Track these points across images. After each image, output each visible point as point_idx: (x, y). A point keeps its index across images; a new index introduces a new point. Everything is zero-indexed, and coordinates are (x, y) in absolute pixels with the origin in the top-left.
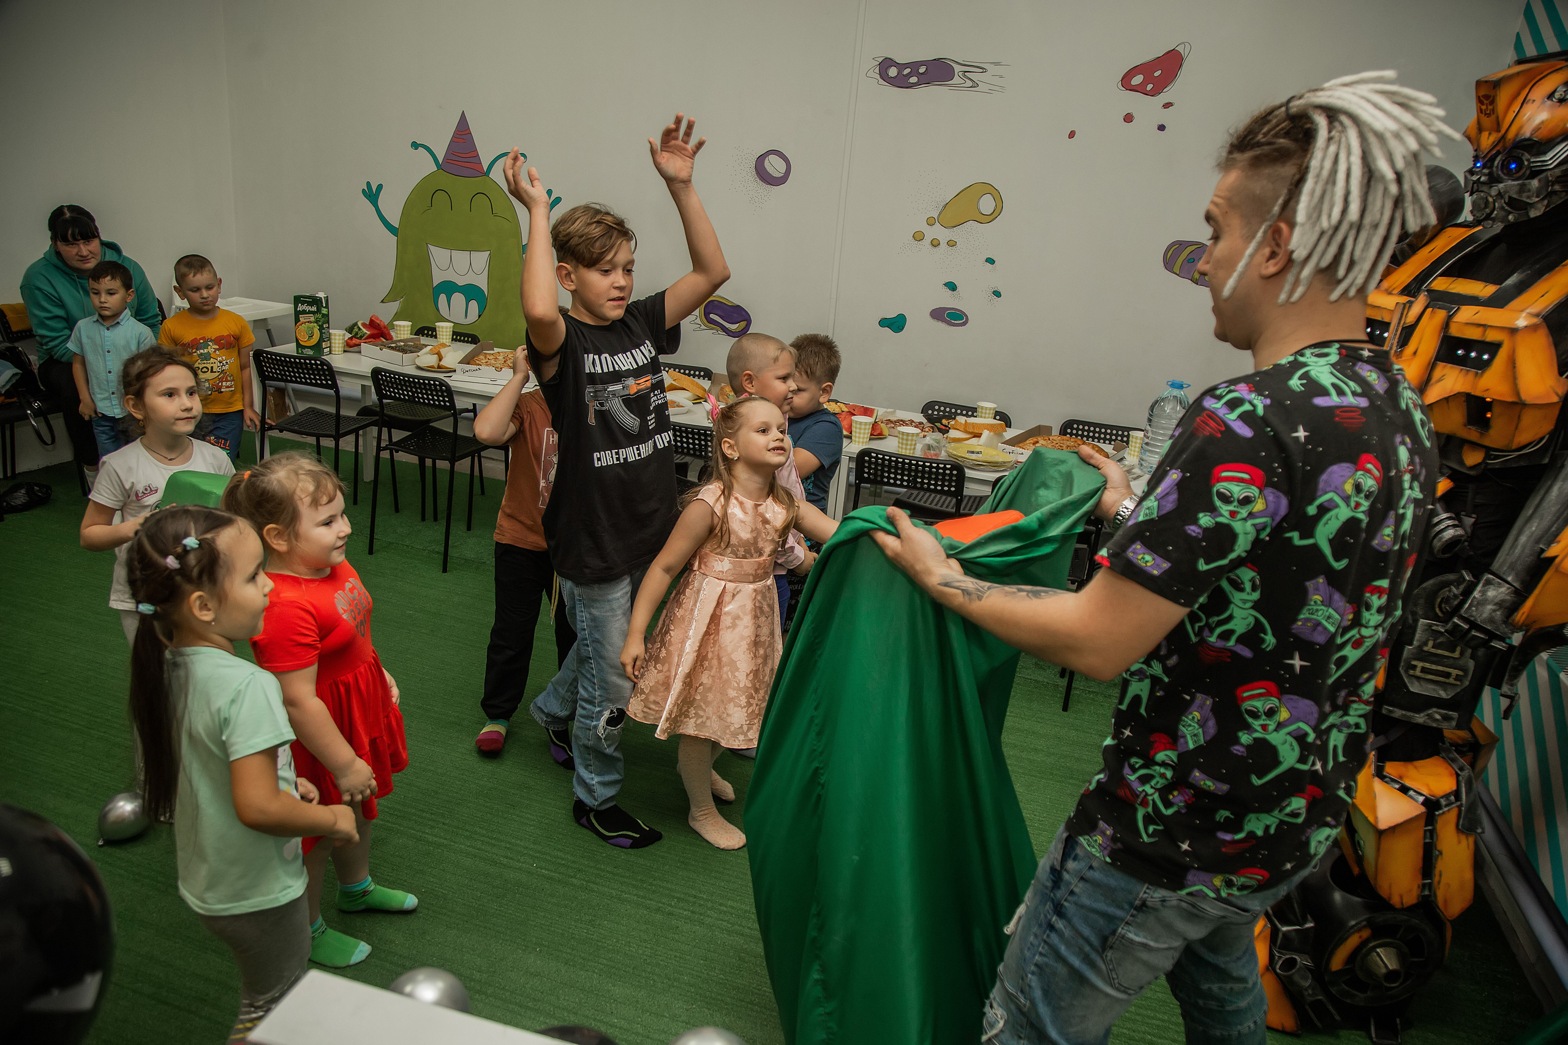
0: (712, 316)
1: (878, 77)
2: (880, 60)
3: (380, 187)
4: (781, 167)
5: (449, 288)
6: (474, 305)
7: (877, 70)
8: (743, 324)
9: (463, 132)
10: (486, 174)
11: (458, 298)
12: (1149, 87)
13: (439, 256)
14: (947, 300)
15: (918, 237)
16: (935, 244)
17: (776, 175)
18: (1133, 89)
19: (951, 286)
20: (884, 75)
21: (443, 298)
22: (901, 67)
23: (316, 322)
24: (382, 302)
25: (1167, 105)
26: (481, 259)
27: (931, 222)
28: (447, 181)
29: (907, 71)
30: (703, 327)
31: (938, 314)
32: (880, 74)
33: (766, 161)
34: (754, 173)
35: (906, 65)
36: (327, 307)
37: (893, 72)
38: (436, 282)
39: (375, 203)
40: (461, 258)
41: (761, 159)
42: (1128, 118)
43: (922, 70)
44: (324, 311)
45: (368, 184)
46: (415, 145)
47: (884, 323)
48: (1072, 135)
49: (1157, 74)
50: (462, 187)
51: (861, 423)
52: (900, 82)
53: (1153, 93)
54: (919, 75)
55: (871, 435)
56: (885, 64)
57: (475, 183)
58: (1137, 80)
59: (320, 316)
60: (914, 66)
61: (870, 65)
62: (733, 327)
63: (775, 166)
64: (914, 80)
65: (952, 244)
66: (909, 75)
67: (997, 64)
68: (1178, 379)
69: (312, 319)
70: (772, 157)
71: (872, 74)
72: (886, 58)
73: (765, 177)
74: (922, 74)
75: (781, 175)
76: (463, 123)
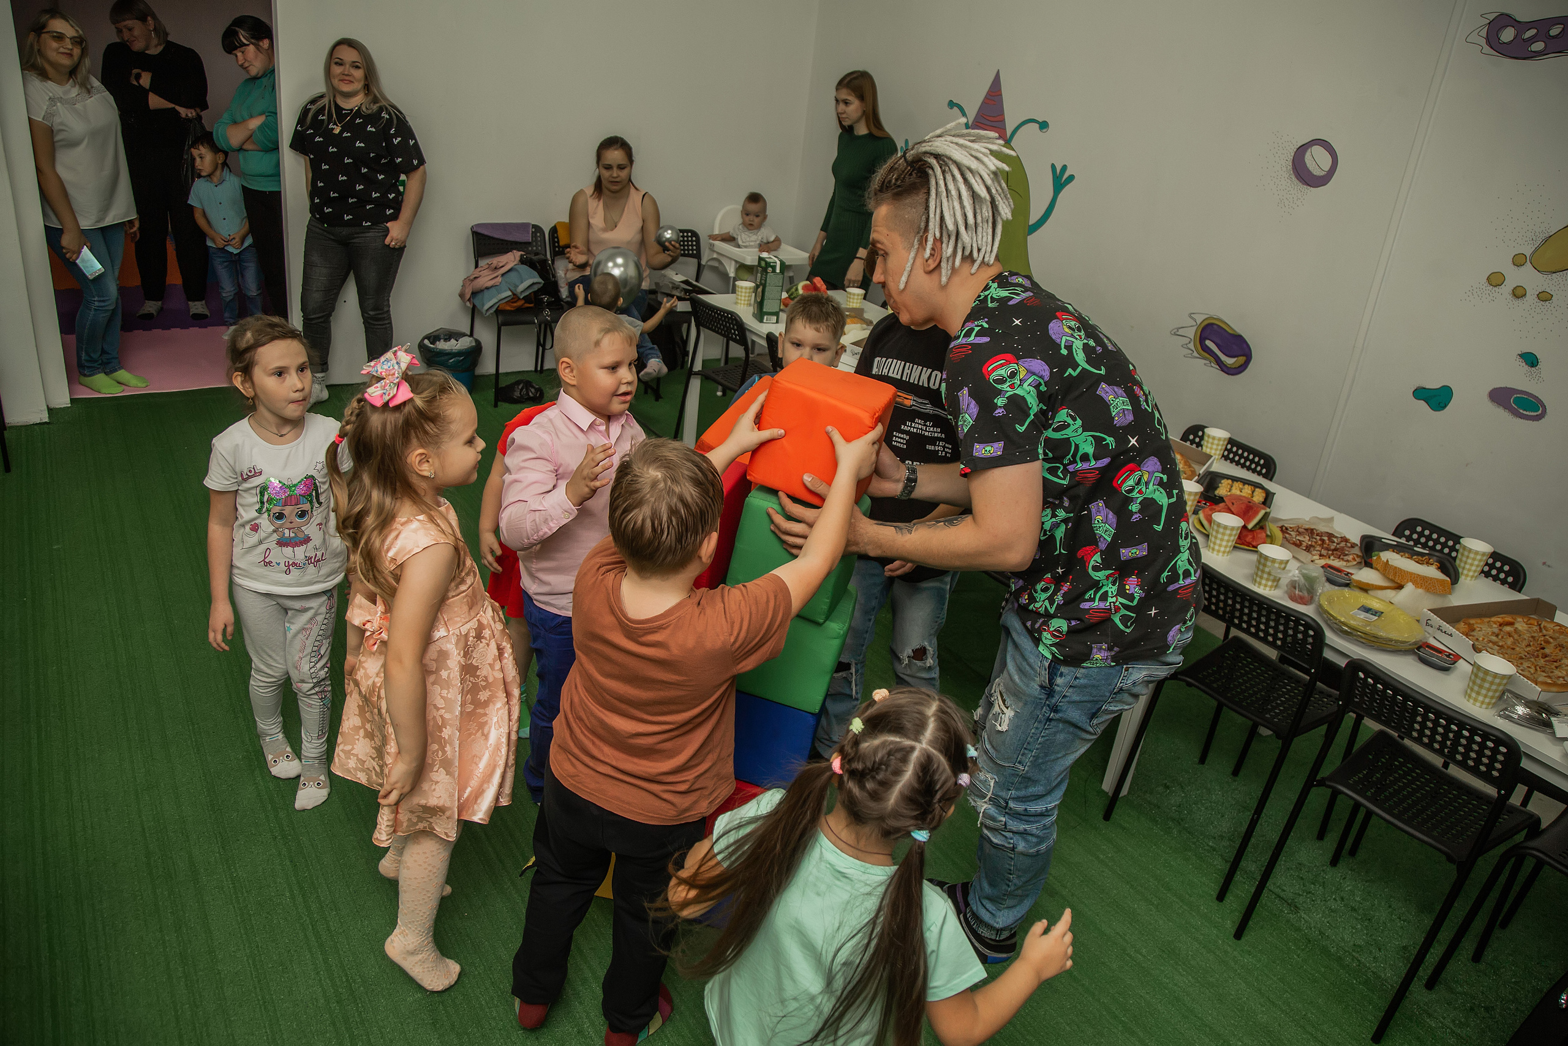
0: (1208, 343)
1: (1483, 42)
2: (1492, 17)
4: (1326, 162)
7: (1484, 33)
8: (1242, 359)
14: (1519, 379)
15: (1495, 280)
16: (1518, 293)
17: (1317, 172)
19: (1530, 360)
20: (1493, 41)
22: (1521, 26)
27: (1518, 261)
29: (1530, 33)
30: (1195, 354)
31: (1501, 397)
32: (1488, 38)
33: (1308, 154)
34: (1290, 168)
35: (1530, 25)
37: (1508, 35)
41: (1302, 150)
43: (1554, 32)
46: (952, 104)
47: (1420, 393)
52: (1518, 51)
54: (1549, 38)
56: (1500, 22)
60: (1542, 26)
61: (1471, 25)
62: (1230, 361)
63: (1320, 159)
64: (1538, 46)
65: (1544, 297)
66: (1533, 40)
71: (1474, 38)
72: (1502, 14)
73: (1302, 174)
74: (1553, 37)
75: (1323, 173)
76: (996, 82)
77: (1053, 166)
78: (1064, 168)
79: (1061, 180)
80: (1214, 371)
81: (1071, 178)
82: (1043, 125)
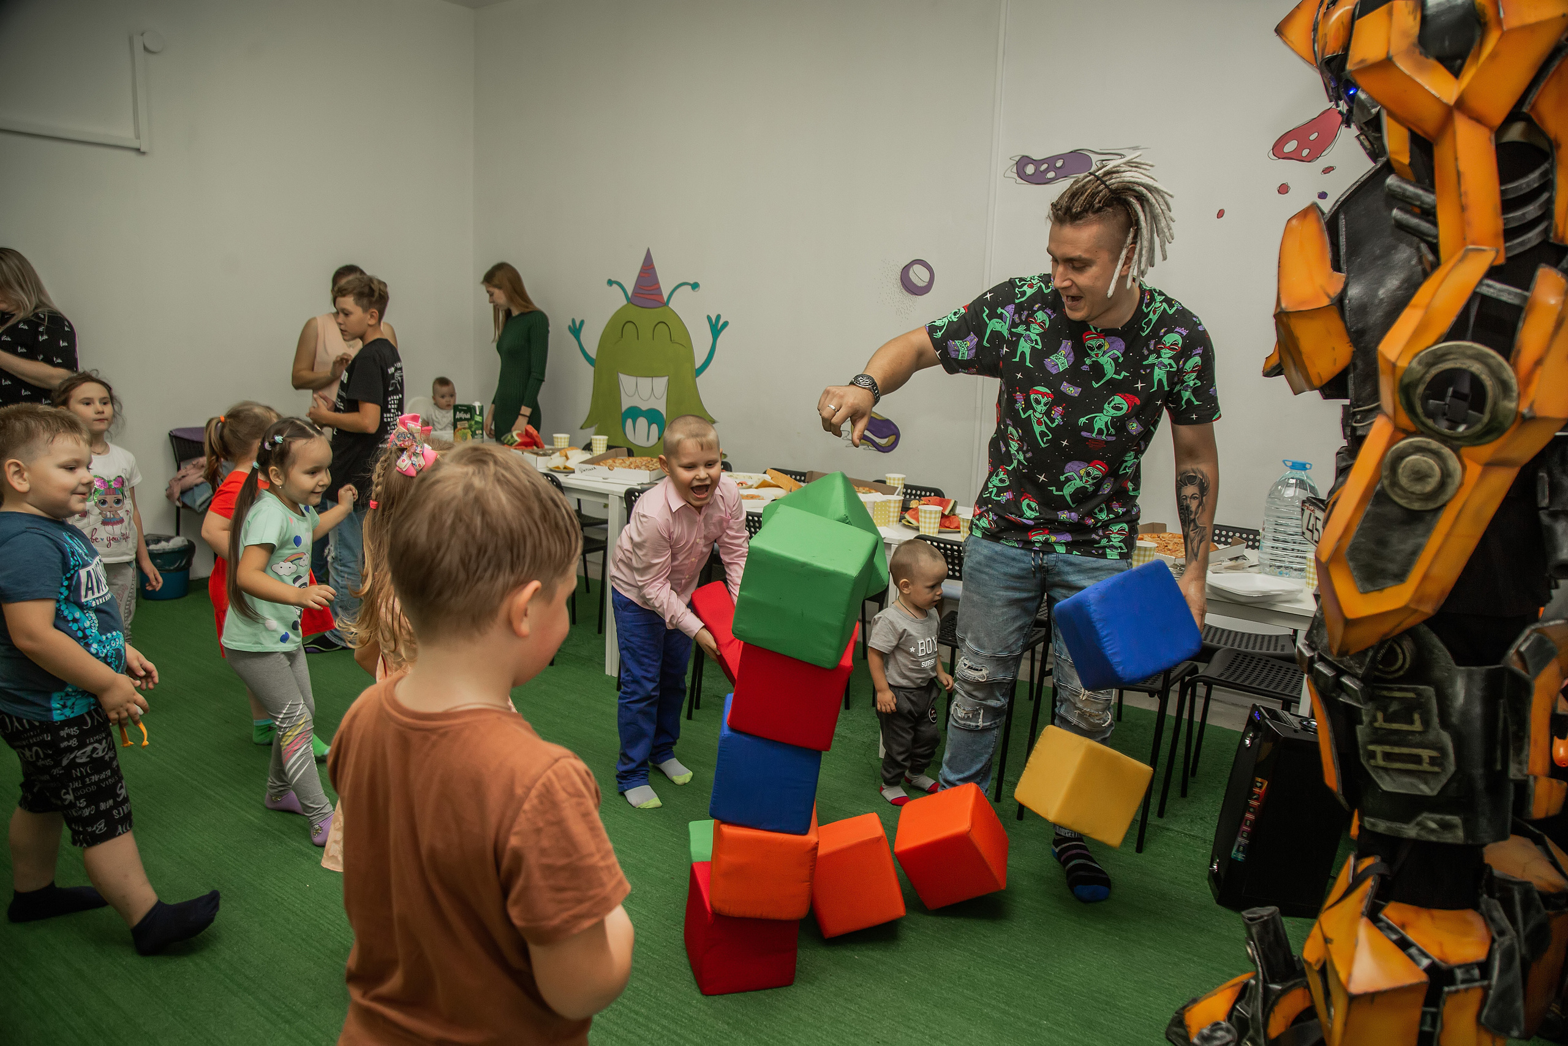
1: (1016, 176)
2: (1017, 159)
3: (582, 322)
4: (925, 275)
5: (634, 413)
6: (654, 427)
7: (1015, 170)
8: (892, 438)
9: (648, 268)
10: (666, 304)
11: (642, 422)
12: (1305, 152)
13: (627, 382)
17: (921, 284)
18: (1288, 157)
20: (1022, 174)
21: (629, 422)
22: (1037, 163)
23: (470, 427)
24: (581, 428)
25: (1327, 170)
26: (661, 383)
28: (636, 313)
29: (1045, 166)
32: (1018, 173)
33: (911, 272)
34: (900, 285)
35: (1043, 161)
36: (481, 414)
37: (1030, 169)
38: (624, 408)
39: (578, 338)
40: (645, 383)
41: (906, 269)
42: (1283, 189)
43: (1059, 164)
44: (478, 419)
45: (573, 321)
46: (610, 282)
48: (1221, 214)
49: (1312, 137)
50: (646, 317)
51: (925, 512)
52: (1038, 179)
53: (1309, 159)
54: (1056, 169)
55: (941, 525)
56: (1023, 162)
57: (656, 314)
58: (1291, 146)
59: (473, 423)
60: (1051, 161)
61: (1004, 165)
62: (883, 442)
63: (919, 276)
64: (1051, 175)
66: (1047, 171)
67: (1136, 148)
68: (1301, 460)
69: (467, 425)
70: (917, 268)
71: (1009, 174)
72: (1023, 157)
73: (910, 287)
74: (1059, 168)
75: (925, 284)
76: (648, 259)
77: (709, 318)
78: (718, 317)
79: (717, 328)
80: (873, 453)
81: (726, 324)
82: (695, 286)
